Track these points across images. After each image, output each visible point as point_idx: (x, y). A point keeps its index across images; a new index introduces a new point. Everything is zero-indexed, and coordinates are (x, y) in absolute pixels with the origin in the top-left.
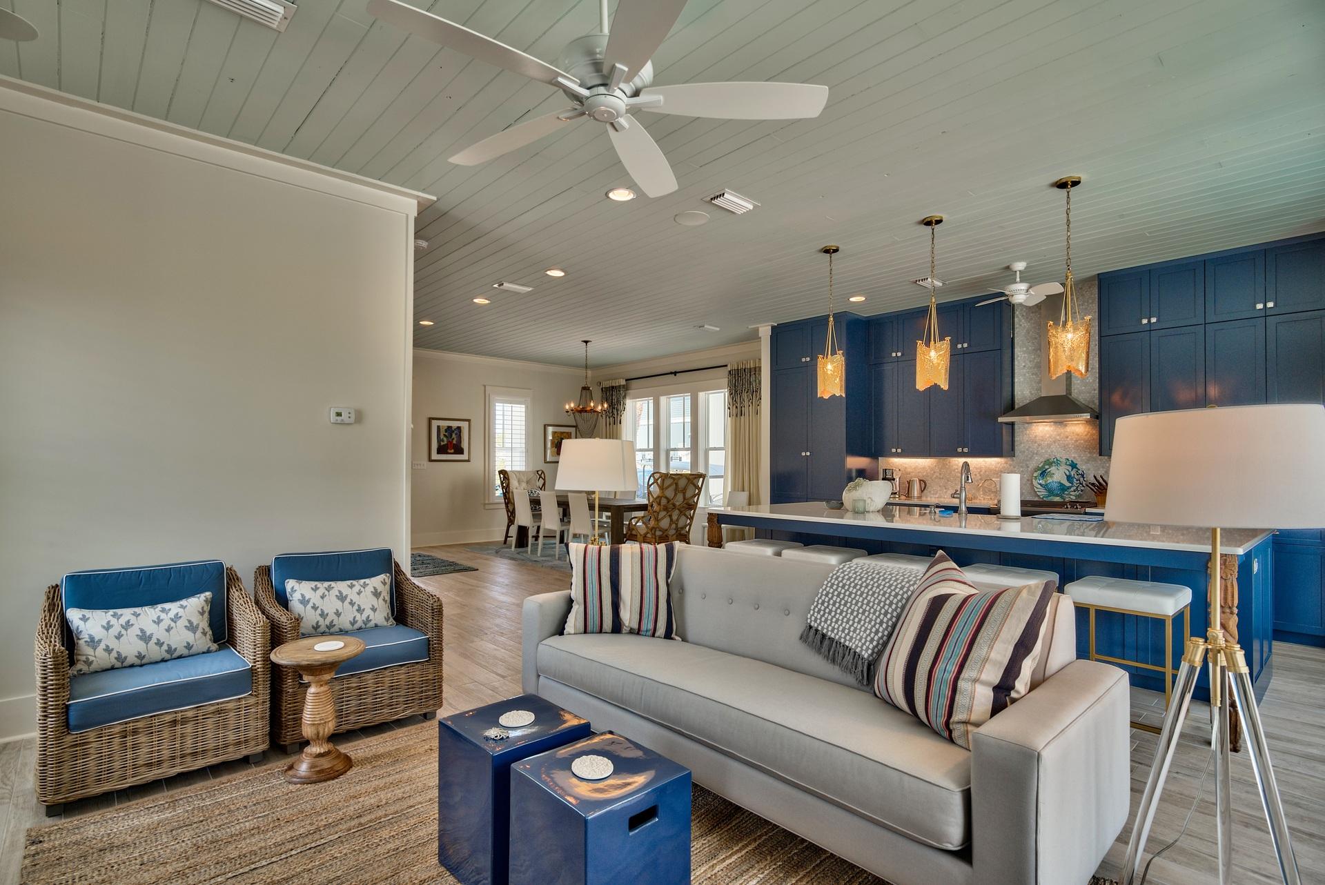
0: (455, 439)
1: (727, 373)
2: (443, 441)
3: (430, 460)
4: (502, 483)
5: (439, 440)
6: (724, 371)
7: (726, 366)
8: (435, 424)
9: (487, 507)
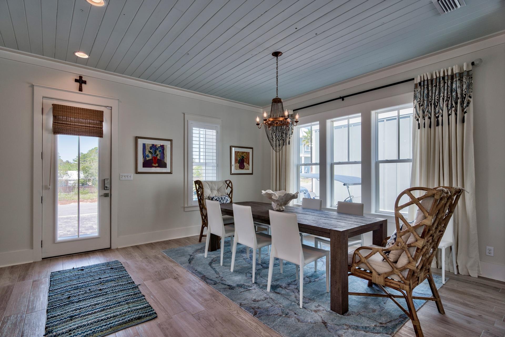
0: (159, 155)
1: (413, 87)
2: (148, 156)
3: (137, 172)
4: (197, 191)
5: (145, 156)
6: (411, 85)
7: (413, 79)
8: (141, 142)
9: (186, 210)
